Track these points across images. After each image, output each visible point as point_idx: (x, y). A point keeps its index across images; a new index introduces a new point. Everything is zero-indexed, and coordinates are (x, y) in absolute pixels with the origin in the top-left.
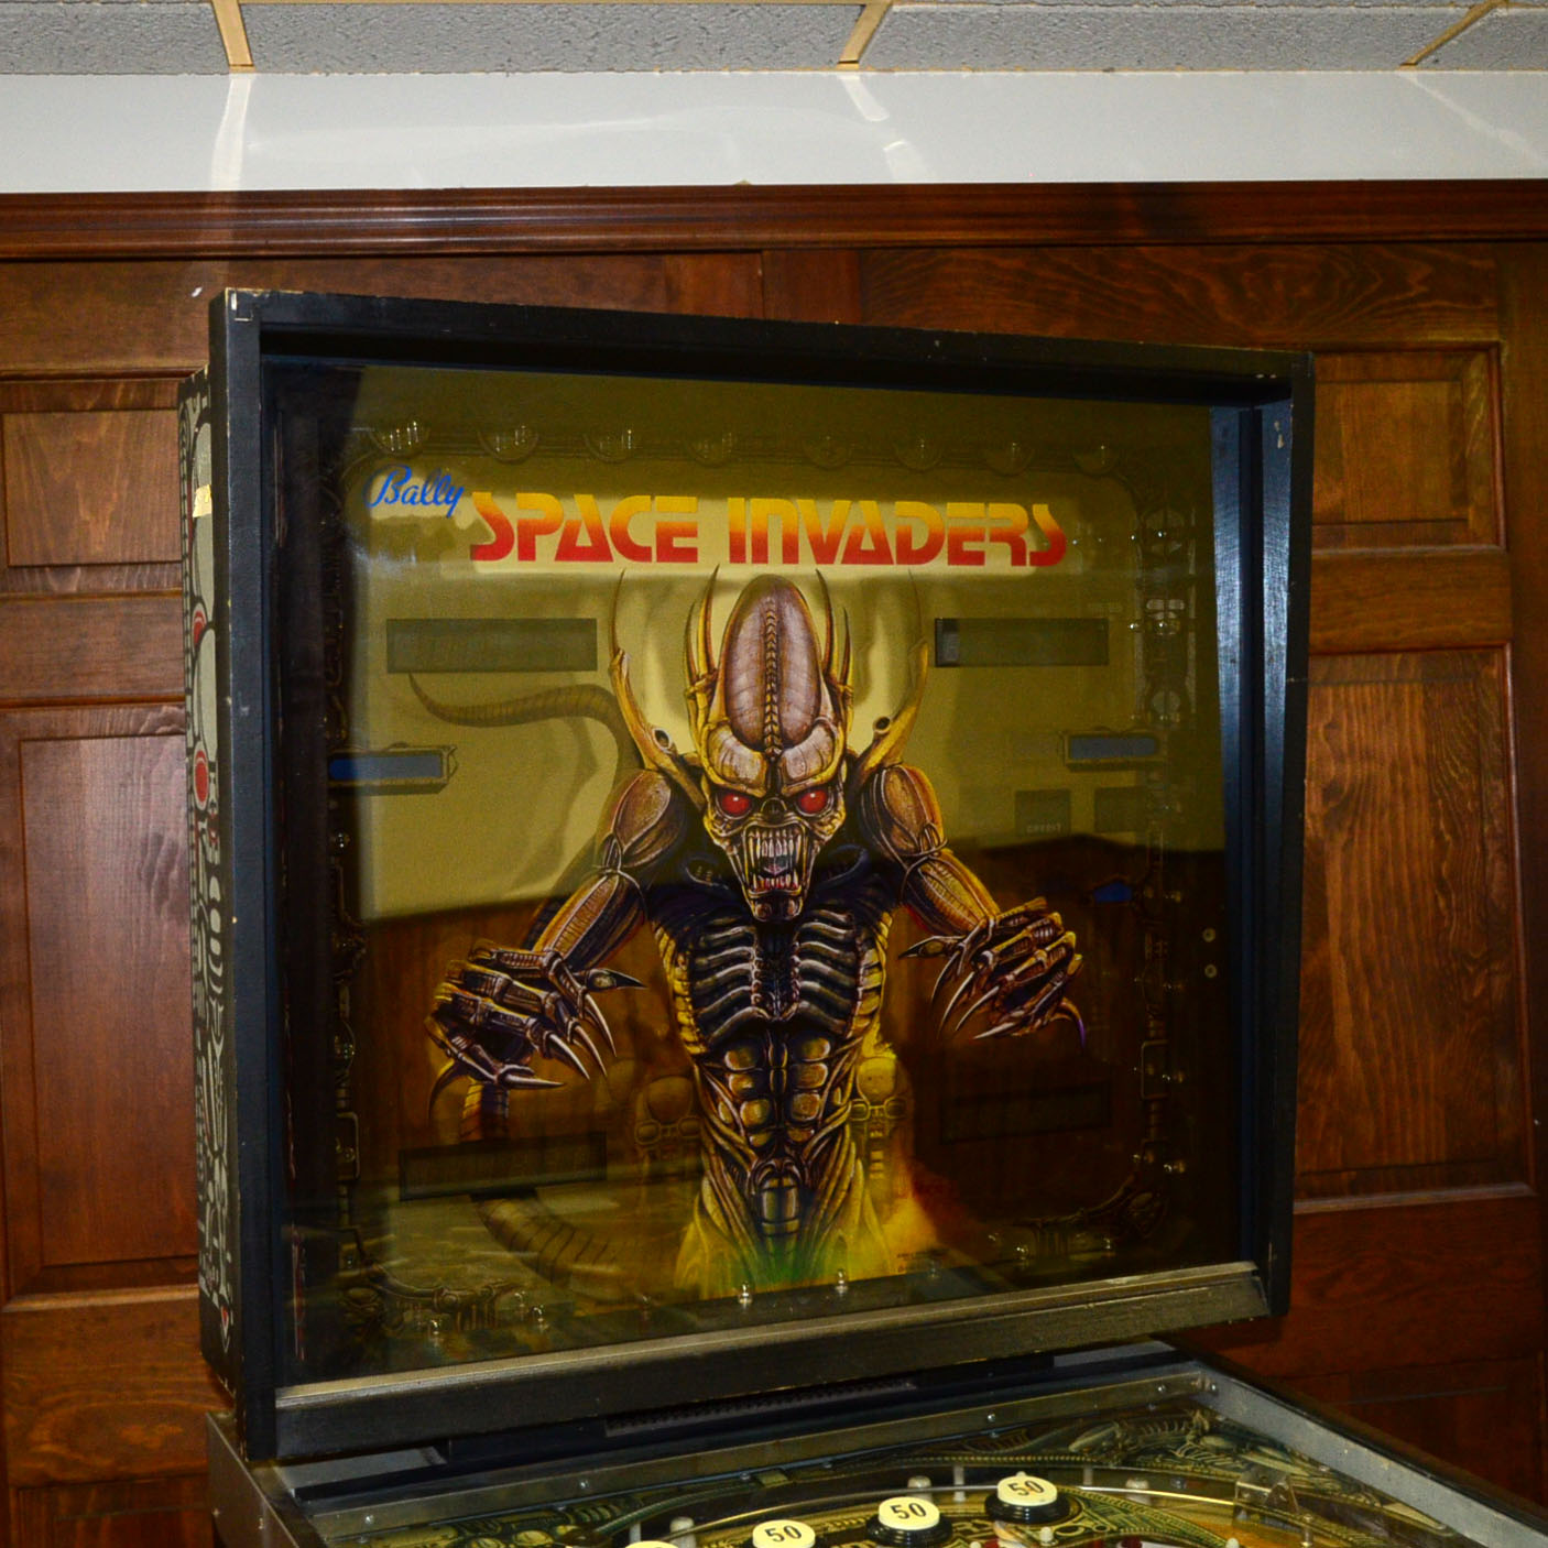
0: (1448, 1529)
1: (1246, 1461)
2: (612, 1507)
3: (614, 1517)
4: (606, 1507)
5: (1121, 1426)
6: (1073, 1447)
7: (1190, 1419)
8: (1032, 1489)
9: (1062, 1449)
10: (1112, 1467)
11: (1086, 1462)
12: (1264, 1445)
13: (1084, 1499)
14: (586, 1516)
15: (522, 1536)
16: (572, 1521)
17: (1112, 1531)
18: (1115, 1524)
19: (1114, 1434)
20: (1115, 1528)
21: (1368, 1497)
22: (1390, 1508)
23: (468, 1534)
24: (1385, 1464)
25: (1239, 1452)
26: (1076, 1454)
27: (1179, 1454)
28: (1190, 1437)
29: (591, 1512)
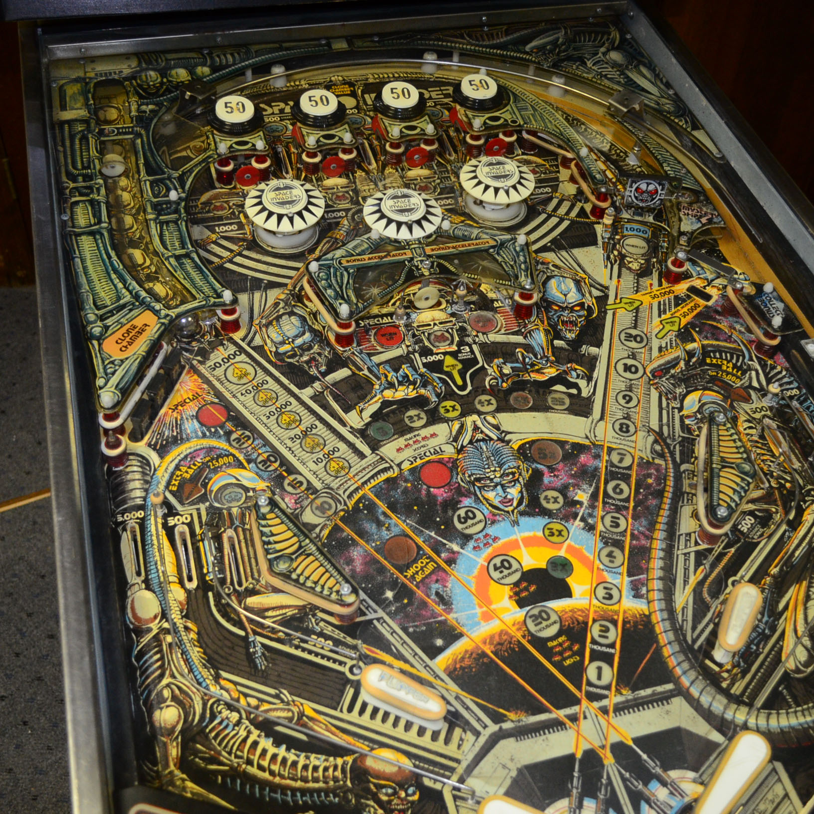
0: (723, 158)
1: (628, 77)
2: (236, 55)
3: (234, 64)
4: (232, 55)
5: (566, 33)
6: (528, 48)
7: (609, 34)
8: (483, 86)
9: (521, 48)
10: (545, 67)
11: (531, 61)
12: (645, 65)
13: (513, 93)
14: (218, 59)
15: (173, 72)
16: (208, 63)
17: (519, 125)
18: (523, 119)
19: (558, 39)
20: (522, 123)
21: (686, 122)
22: (695, 133)
23: (144, 65)
24: (704, 102)
25: (627, 68)
26: (527, 53)
27: (589, 64)
28: (603, 50)
29: (222, 57)
